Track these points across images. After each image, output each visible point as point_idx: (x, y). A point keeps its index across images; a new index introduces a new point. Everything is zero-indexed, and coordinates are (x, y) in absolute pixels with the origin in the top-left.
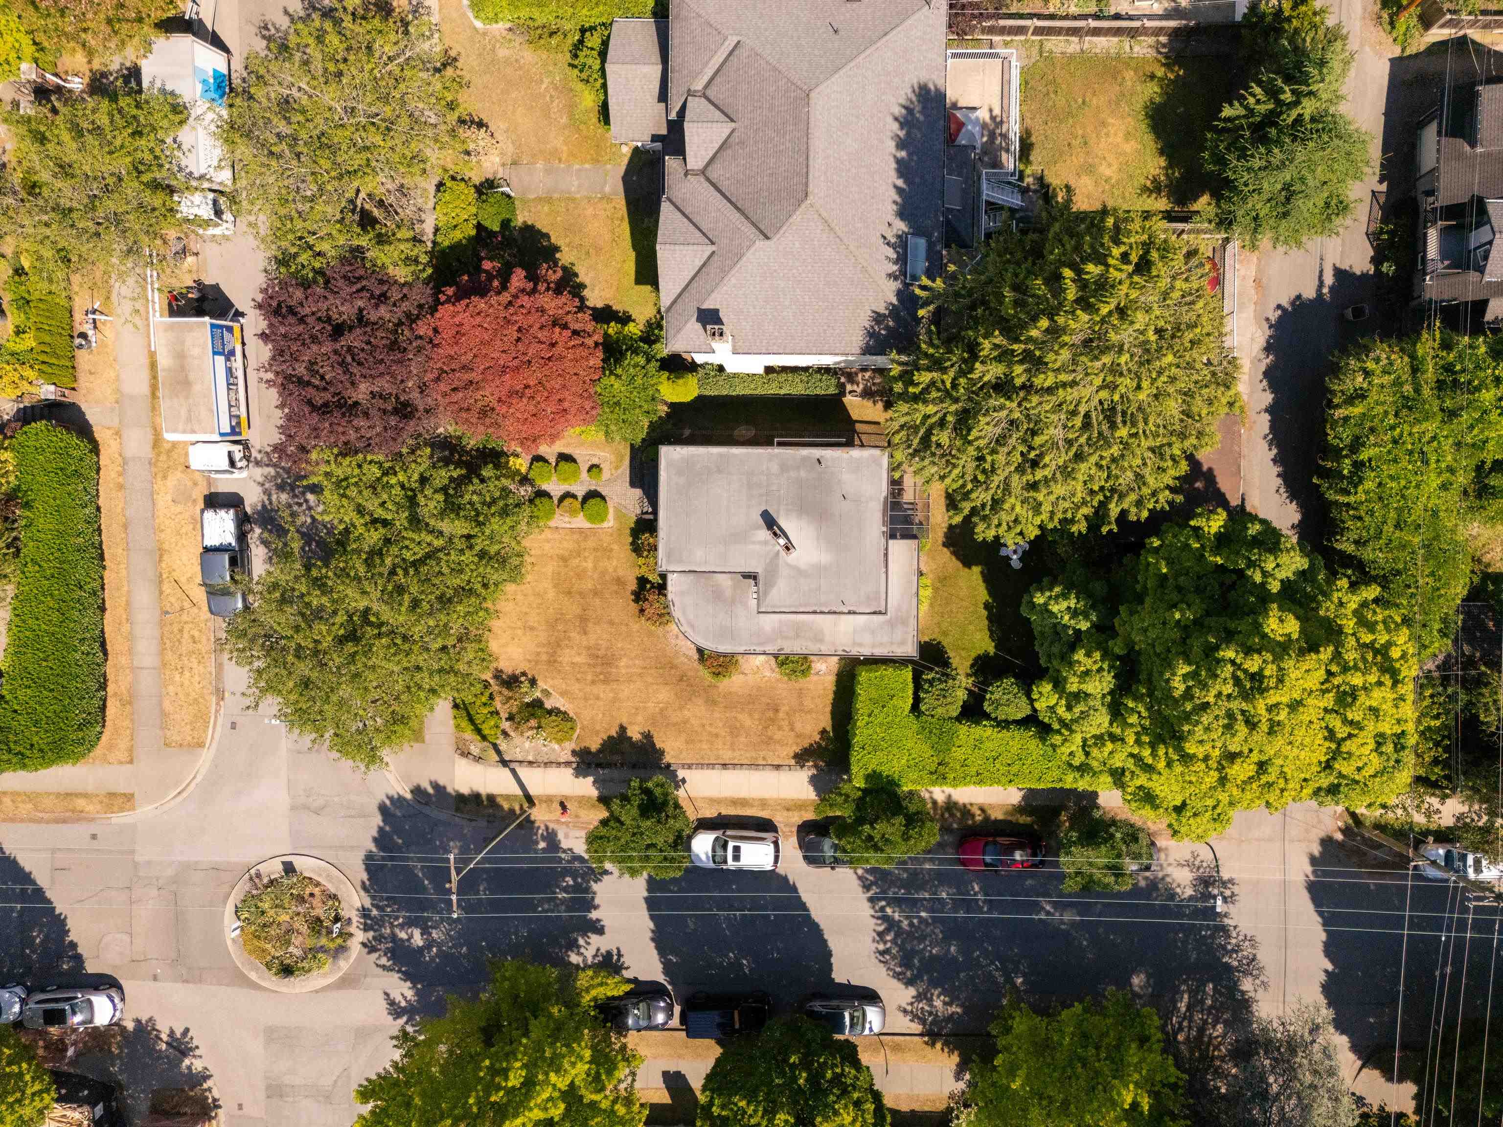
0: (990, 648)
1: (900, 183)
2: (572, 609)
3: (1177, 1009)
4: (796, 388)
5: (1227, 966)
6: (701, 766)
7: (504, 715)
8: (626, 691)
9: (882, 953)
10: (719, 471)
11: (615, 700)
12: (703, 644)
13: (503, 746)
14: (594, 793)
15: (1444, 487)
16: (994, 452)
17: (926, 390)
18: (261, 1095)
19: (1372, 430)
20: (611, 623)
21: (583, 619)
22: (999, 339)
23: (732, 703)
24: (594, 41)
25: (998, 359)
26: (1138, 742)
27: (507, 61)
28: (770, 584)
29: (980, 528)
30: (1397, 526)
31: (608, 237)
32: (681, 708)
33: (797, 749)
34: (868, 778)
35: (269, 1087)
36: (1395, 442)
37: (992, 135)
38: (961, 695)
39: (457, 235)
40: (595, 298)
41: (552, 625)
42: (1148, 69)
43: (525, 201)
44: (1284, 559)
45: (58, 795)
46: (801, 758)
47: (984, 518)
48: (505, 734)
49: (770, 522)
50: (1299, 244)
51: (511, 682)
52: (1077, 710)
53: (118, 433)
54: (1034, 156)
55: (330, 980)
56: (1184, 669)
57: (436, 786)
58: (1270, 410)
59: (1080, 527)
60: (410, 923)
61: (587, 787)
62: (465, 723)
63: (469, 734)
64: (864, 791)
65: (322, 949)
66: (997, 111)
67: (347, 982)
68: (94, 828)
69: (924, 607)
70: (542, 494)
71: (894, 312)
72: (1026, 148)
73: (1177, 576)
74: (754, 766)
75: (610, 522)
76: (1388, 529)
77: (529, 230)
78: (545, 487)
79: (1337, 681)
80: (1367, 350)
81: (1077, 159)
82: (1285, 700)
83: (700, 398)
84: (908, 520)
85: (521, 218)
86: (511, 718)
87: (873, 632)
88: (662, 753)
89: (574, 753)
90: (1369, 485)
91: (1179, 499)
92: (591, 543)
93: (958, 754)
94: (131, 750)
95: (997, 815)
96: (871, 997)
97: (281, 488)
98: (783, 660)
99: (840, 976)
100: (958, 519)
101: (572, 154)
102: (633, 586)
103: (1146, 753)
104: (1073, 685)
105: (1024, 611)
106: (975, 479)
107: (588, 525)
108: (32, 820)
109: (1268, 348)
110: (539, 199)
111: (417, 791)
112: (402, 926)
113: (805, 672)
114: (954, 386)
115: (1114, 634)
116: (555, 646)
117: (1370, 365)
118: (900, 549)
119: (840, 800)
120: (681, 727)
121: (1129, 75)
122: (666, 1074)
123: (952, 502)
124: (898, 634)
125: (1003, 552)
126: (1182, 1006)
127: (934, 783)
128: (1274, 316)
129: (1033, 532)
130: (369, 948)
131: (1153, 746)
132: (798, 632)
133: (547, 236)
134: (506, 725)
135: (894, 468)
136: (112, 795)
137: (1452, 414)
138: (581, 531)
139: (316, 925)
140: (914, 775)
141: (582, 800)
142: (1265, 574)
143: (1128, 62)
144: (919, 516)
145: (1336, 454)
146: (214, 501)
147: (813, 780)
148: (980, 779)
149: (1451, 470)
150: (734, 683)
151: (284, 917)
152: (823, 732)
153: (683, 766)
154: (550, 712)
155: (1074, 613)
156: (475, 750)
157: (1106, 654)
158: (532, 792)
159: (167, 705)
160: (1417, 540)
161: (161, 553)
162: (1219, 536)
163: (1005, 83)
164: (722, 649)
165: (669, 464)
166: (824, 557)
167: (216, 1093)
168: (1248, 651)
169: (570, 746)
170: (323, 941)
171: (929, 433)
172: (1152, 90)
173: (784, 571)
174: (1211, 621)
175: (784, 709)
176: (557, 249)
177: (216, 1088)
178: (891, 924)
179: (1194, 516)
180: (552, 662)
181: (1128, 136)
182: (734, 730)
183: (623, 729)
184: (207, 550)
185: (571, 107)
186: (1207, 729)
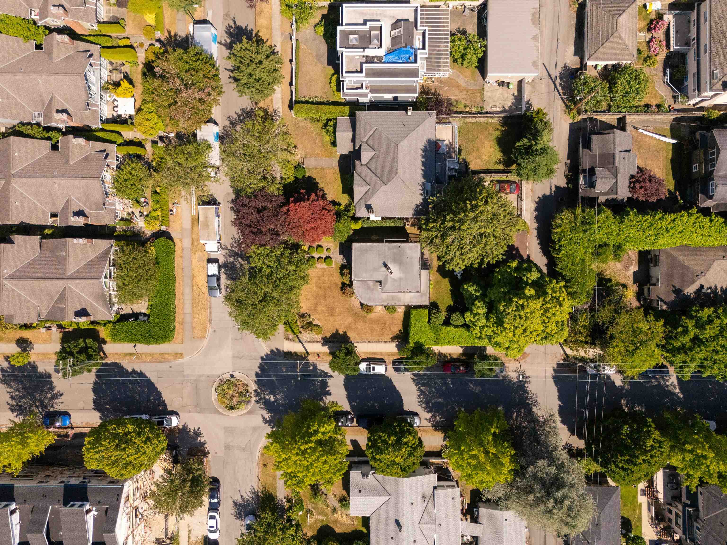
0: (452, 303)
1: (423, 168)
2: (321, 293)
3: (512, 417)
4: (392, 224)
5: (528, 403)
6: (362, 342)
7: (300, 326)
8: (338, 318)
9: (419, 402)
10: (370, 250)
11: (334, 321)
12: (363, 302)
13: (300, 336)
14: (328, 351)
15: (586, 252)
16: (451, 245)
17: (432, 228)
18: (223, 449)
19: (564, 236)
20: (334, 297)
21: (325, 296)
22: (451, 215)
23: (372, 321)
24: (331, 123)
25: (452, 221)
26: (493, 326)
27: (303, 127)
28: (385, 284)
29: (447, 266)
30: (572, 264)
31: (334, 179)
32: (355, 324)
33: (392, 336)
34: (415, 343)
35: (225, 446)
36: (570, 239)
37: (449, 148)
38: (443, 318)
39: (290, 180)
40: (330, 198)
41: (315, 297)
42: (497, 127)
43: (308, 169)
44: (533, 274)
45: (159, 354)
46: (393, 339)
47: (449, 263)
48: (300, 332)
49: (385, 265)
50: (541, 181)
51: (302, 316)
52: (476, 318)
53: (181, 240)
54: (463, 153)
55: (245, 411)
56: (503, 304)
57: (277, 349)
58: (537, 229)
59: (476, 266)
60: (270, 393)
61: (326, 349)
62: (289, 329)
63: (290, 333)
64: (414, 348)
65: (243, 401)
66: (451, 141)
67: (250, 412)
68: (171, 364)
69: (431, 291)
70: (313, 257)
71: (422, 204)
72: (460, 151)
73: (504, 279)
74: (378, 342)
75: (333, 266)
76: (569, 265)
77: (310, 177)
78: (313, 255)
79: (545, 306)
80: (562, 212)
81: (475, 154)
82: (529, 311)
83: (362, 228)
84: (425, 264)
85: (308, 174)
86: (302, 327)
87: (416, 298)
88: (349, 338)
89: (322, 338)
90: (563, 252)
91: (505, 257)
92: (327, 272)
93: (442, 335)
94: (182, 339)
95: (455, 356)
96: (416, 414)
97: (230, 257)
98: (387, 308)
99: (406, 408)
100: (441, 263)
101: (322, 155)
102: (340, 285)
103: (495, 329)
104: (475, 311)
105: (461, 290)
106: (446, 252)
107: (326, 267)
108: (150, 362)
109: (536, 210)
110: (313, 168)
111: (272, 351)
112: (267, 394)
113: (395, 311)
114: (440, 226)
115: (486, 296)
116: (316, 304)
117: (563, 217)
118: (424, 273)
119: (406, 350)
120: (355, 330)
121: (491, 129)
122: (351, 441)
123: (439, 258)
124: (424, 299)
125: (455, 274)
126: (514, 417)
127: (435, 345)
128: (537, 200)
129: (463, 267)
130: (257, 402)
131: (497, 327)
132: (393, 298)
133: (315, 179)
134: (301, 330)
135: (422, 248)
136: (177, 354)
137: (585, 231)
138: (324, 269)
139: (241, 394)
140: (429, 343)
141: (324, 353)
142: (527, 278)
143: (491, 125)
144: (429, 263)
145: (554, 242)
146: (210, 261)
147: (397, 346)
148: (449, 343)
149: (588, 248)
150: (372, 315)
151: (231, 392)
152: (400, 331)
153: (356, 342)
154: (315, 325)
155: (476, 291)
156: (291, 338)
157: (484, 302)
158: (308, 351)
159: (194, 325)
160: (578, 269)
161: (193, 277)
162: (516, 268)
163: (453, 133)
164: (370, 304)
165: (355, 249)
166: (401, 275)
167: (208, 449)
168: (520, 298)
169: (321, 336)
170: (244, 398)
171: (432, 239)
172: (498, 134)
173: (390, 280)
174: (512, 291)
175: (388, 323)
176: (318, 183)
177: (208, 447)
178: (422, 393)
179: (508, 262)
180: (315, 309)
181: (491, 147)
182: (372, 330)
183: (337, 330)
184: (208, 276)
185: (322, 141)
186: (509, 320)
